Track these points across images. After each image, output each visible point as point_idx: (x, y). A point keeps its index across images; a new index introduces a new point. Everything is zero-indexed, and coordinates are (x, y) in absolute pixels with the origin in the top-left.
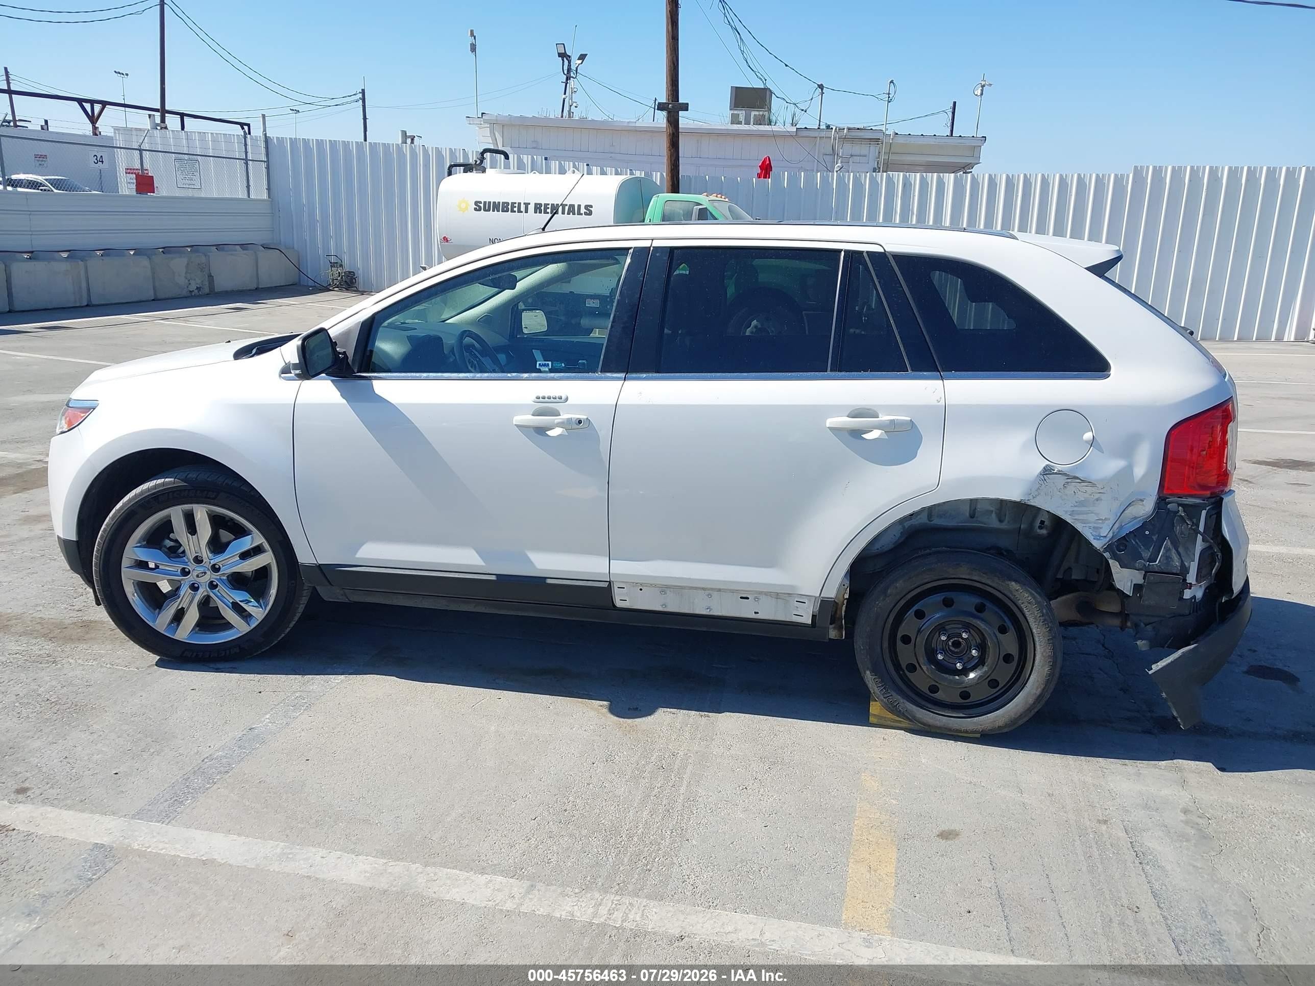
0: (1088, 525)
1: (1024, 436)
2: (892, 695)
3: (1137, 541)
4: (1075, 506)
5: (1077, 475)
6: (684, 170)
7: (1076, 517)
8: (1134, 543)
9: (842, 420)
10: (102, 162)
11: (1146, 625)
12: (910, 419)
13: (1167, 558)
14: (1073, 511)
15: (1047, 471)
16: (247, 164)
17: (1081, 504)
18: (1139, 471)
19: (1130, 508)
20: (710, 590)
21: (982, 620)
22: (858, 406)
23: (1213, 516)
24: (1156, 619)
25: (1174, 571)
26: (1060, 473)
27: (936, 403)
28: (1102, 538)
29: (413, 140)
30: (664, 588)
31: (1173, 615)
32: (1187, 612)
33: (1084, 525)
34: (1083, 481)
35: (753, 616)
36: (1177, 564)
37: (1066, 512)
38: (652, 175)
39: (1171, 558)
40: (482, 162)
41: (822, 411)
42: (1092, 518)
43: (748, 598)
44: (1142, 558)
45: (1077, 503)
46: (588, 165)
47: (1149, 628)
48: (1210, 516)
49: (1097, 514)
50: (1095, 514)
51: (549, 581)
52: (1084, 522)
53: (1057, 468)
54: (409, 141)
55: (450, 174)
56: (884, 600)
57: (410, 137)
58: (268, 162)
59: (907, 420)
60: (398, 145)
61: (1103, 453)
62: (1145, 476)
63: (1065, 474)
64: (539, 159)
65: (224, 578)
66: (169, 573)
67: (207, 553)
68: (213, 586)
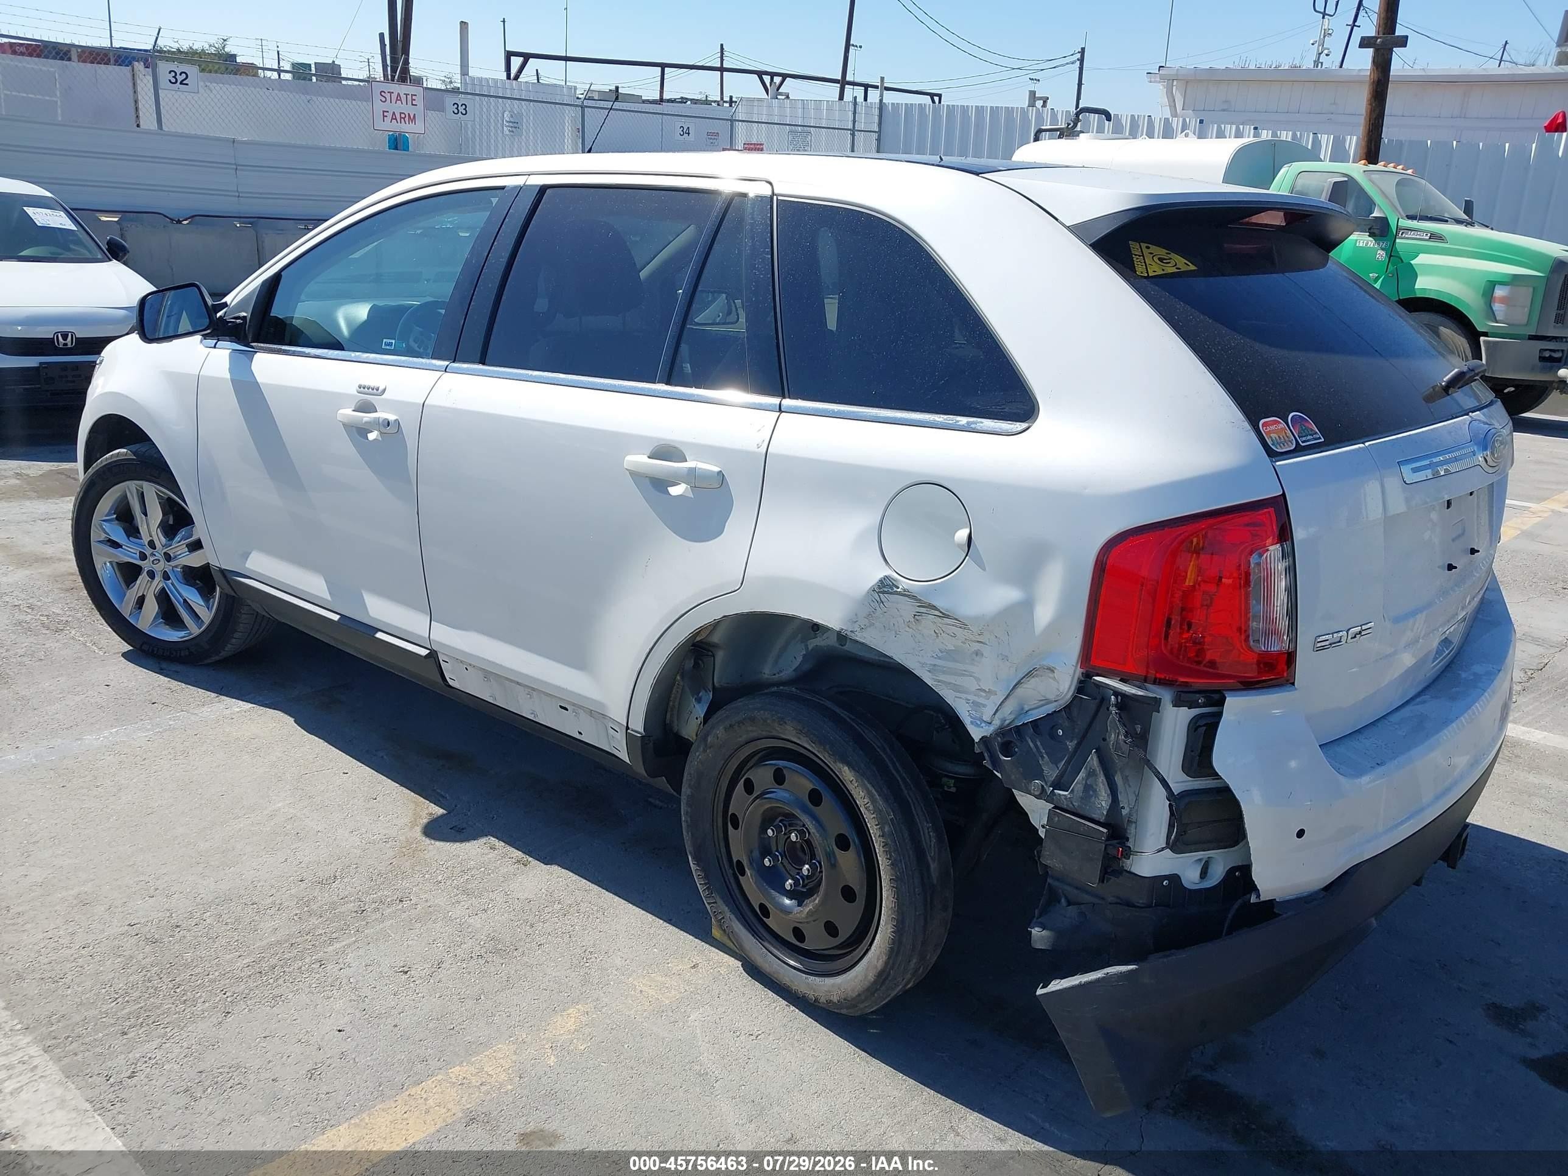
0: (964, 696)
1: (863, 520)
2: (715, 902)
3: (1039, 744)
4: (940, 658)
5: (934, 603)
6: (1389, 134)
7: (942, 678)
8: (1032, 745)
9: (639, 460)
10: (689, 134)
11: (1069, 903)
12: (716, 469)
13: (1089, 789)
14: (935, 665)
15: (885, 587)
16: (853, 135)
17: (950, 655)
18: (1044, 613)
19: (1032, 682)
20: (534, 689)
21: (814, 817)
22: (663, 440)
23: (1201, 729)
24: (1087, 898)
25: (1095, 816)
26: (906, 594)
27: (754, 448)
28: (983, 725)
29: (1045, 102)
30: (489, 674)
31: (1119, 901)
32: (1142, 901)
33: (958, 694)
34: (947, 617)
35: (577, 736)
36: (1103, 803)
37: (923, 665)
38: (1344, 140)
39: (1095, 791)
40: (1075, 125)
41: (621, 442)
42: (970, 684)
43: (566, 709)
44: (1041, 776)
45: (942, 652)
46: (1256, 128)
47: (1072, 911)
48: (1196, 730)
49: (978, 680)
50: (975, 678)
51: (379, 635)
52: (957, 689)
53: (904, 584)
54: (1039, 104)
55: (1036, 139)
56: (705, 751)
57: (1040, 98)
58: (879, 132)
59: (714, 472)
60: (1023, 108)
61: (984, 570)
62: (1051, 627)
63: (914, 597)
64: (1193, 123)
65: (175, 569)
66: (129, 553)
67: (160, 539)
68: (166, 576)
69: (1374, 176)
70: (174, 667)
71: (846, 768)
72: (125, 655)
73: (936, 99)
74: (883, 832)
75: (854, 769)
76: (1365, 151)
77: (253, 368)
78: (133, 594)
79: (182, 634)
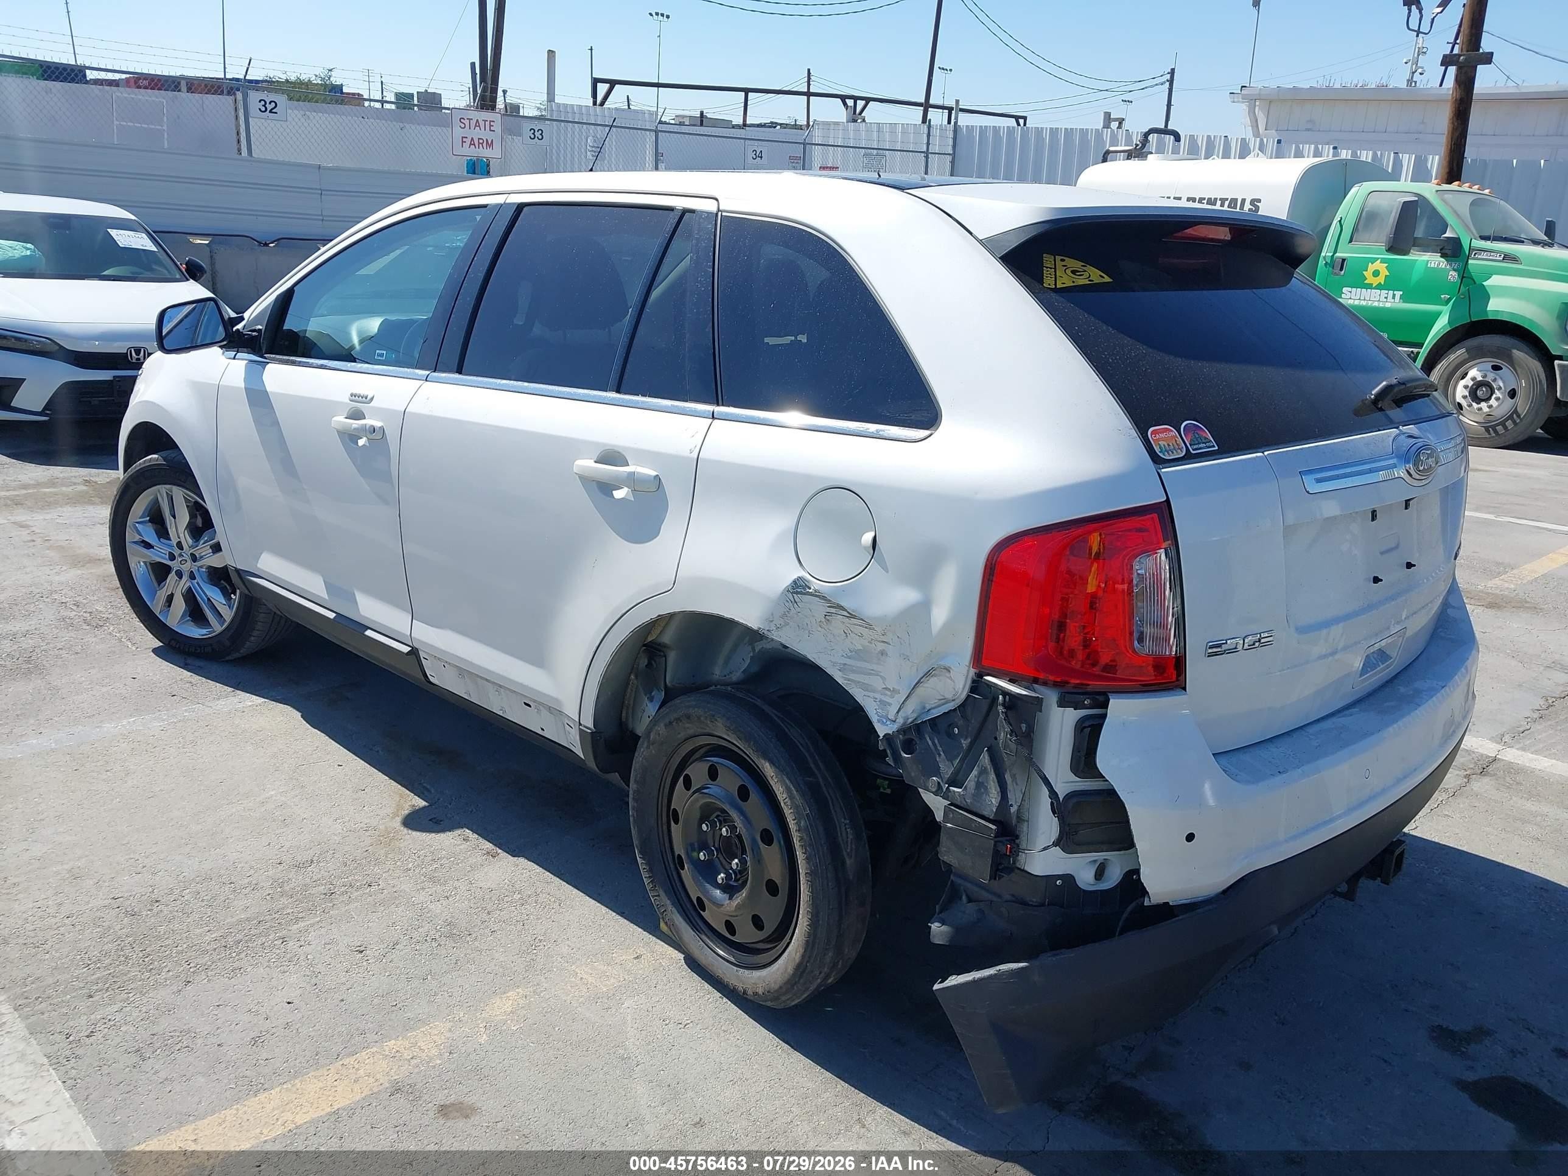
0: (871, 694)
1: (779, 523)
2: (659, 896)
3: (936, 741)
4: (849, 658)
5: (842, 604)
7: (852, 676)
8: (930, 743)
9: (587, 464)
10: (761, 157)
11: (970, 900)
12: (654, 473)
13: (980, 785)
14: (845, 664)
15: (799, 587)
16: (927, 158)
17: (858, 654)
18: (940, 615)
19: (932, 682)
20: (501, 686)
21: (742, 813)
22: (605, 445)
23: (1086, 729)
24: (985, 895)
25: (986, 813)
26: (817, 595)
27: (687, 454)
28: (888, 723)
29: (1120, 123)
30: (464, 671)
31: (1014, 899)
32: (1035, 900)
33: (866, 693)
34: (854, 617)
35: (540, 732)
36: (993, 801)
37: (834, 664)
38: (1426, 160)
39: (986, 788)
40: (1144, 146)
41: (571, 446)
42: (877, 683)
43: (530, 706)
44: (937, 772)
45: (851, 651)
46: (1335, 148)
47: (971, 908)
48: (1082, 731)
49: (883, 678)
50: (881, 676)
51: (369, 633)
52: (866, 687)
53: (816, 585)
54: (1114, 125)
55: (1104, 160)
56: (648, 747)
57: (1115, 120)
58: (954, 155)
59: (650, 476)
61: (887, 572)
62: (948, 625)
63: (824, 598)
64: (1271, 145)
65: (201, 569)
66: (160, 554)
67: (187, 540)
68: (192, 577)
69: (1447, 196)
70: (198, 663)
71: (767, 764)
72: (155, 651)
73: (1021, 121)
74: (799, 826)
75: (774, 764)
76: (1447, 170)
77: (264, 377)
78: (162, 594)
79: (204, 631)
